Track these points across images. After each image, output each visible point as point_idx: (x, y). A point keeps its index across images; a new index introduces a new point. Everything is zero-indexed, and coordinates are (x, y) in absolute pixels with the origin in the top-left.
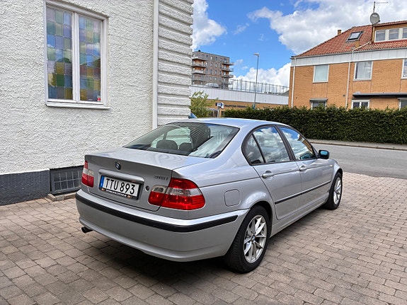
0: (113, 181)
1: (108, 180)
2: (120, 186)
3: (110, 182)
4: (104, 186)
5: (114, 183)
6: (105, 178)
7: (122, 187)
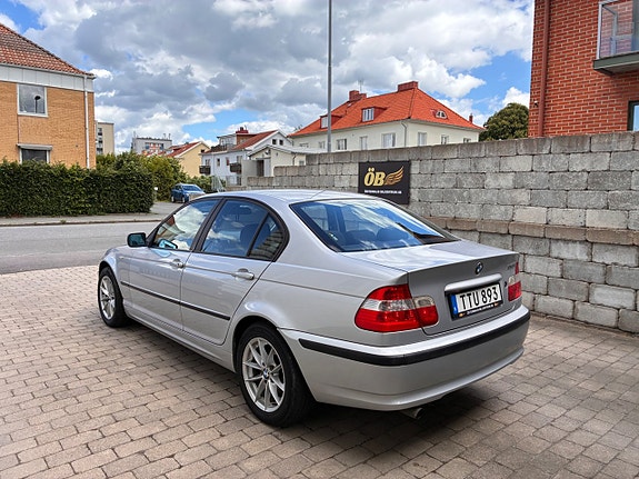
0: (469, 295)
1: (462, 297)
2: (481, 297)
3: (466, 298)
4: (461, 309)
5: (472, 297)
6: (458, 297)
7: (484, 296)
